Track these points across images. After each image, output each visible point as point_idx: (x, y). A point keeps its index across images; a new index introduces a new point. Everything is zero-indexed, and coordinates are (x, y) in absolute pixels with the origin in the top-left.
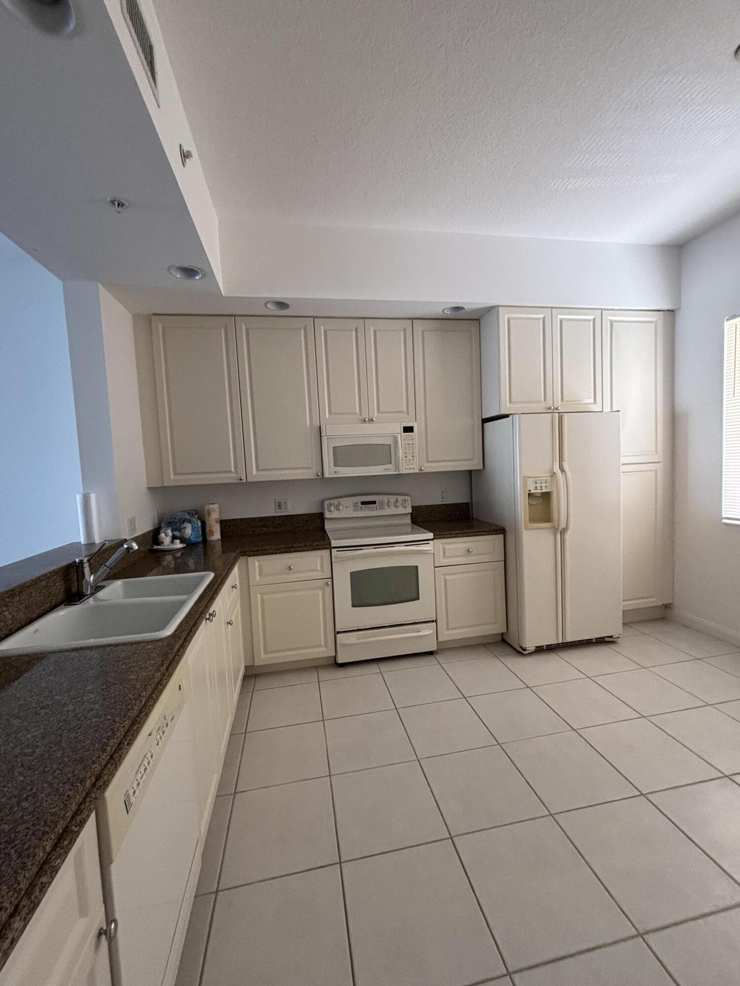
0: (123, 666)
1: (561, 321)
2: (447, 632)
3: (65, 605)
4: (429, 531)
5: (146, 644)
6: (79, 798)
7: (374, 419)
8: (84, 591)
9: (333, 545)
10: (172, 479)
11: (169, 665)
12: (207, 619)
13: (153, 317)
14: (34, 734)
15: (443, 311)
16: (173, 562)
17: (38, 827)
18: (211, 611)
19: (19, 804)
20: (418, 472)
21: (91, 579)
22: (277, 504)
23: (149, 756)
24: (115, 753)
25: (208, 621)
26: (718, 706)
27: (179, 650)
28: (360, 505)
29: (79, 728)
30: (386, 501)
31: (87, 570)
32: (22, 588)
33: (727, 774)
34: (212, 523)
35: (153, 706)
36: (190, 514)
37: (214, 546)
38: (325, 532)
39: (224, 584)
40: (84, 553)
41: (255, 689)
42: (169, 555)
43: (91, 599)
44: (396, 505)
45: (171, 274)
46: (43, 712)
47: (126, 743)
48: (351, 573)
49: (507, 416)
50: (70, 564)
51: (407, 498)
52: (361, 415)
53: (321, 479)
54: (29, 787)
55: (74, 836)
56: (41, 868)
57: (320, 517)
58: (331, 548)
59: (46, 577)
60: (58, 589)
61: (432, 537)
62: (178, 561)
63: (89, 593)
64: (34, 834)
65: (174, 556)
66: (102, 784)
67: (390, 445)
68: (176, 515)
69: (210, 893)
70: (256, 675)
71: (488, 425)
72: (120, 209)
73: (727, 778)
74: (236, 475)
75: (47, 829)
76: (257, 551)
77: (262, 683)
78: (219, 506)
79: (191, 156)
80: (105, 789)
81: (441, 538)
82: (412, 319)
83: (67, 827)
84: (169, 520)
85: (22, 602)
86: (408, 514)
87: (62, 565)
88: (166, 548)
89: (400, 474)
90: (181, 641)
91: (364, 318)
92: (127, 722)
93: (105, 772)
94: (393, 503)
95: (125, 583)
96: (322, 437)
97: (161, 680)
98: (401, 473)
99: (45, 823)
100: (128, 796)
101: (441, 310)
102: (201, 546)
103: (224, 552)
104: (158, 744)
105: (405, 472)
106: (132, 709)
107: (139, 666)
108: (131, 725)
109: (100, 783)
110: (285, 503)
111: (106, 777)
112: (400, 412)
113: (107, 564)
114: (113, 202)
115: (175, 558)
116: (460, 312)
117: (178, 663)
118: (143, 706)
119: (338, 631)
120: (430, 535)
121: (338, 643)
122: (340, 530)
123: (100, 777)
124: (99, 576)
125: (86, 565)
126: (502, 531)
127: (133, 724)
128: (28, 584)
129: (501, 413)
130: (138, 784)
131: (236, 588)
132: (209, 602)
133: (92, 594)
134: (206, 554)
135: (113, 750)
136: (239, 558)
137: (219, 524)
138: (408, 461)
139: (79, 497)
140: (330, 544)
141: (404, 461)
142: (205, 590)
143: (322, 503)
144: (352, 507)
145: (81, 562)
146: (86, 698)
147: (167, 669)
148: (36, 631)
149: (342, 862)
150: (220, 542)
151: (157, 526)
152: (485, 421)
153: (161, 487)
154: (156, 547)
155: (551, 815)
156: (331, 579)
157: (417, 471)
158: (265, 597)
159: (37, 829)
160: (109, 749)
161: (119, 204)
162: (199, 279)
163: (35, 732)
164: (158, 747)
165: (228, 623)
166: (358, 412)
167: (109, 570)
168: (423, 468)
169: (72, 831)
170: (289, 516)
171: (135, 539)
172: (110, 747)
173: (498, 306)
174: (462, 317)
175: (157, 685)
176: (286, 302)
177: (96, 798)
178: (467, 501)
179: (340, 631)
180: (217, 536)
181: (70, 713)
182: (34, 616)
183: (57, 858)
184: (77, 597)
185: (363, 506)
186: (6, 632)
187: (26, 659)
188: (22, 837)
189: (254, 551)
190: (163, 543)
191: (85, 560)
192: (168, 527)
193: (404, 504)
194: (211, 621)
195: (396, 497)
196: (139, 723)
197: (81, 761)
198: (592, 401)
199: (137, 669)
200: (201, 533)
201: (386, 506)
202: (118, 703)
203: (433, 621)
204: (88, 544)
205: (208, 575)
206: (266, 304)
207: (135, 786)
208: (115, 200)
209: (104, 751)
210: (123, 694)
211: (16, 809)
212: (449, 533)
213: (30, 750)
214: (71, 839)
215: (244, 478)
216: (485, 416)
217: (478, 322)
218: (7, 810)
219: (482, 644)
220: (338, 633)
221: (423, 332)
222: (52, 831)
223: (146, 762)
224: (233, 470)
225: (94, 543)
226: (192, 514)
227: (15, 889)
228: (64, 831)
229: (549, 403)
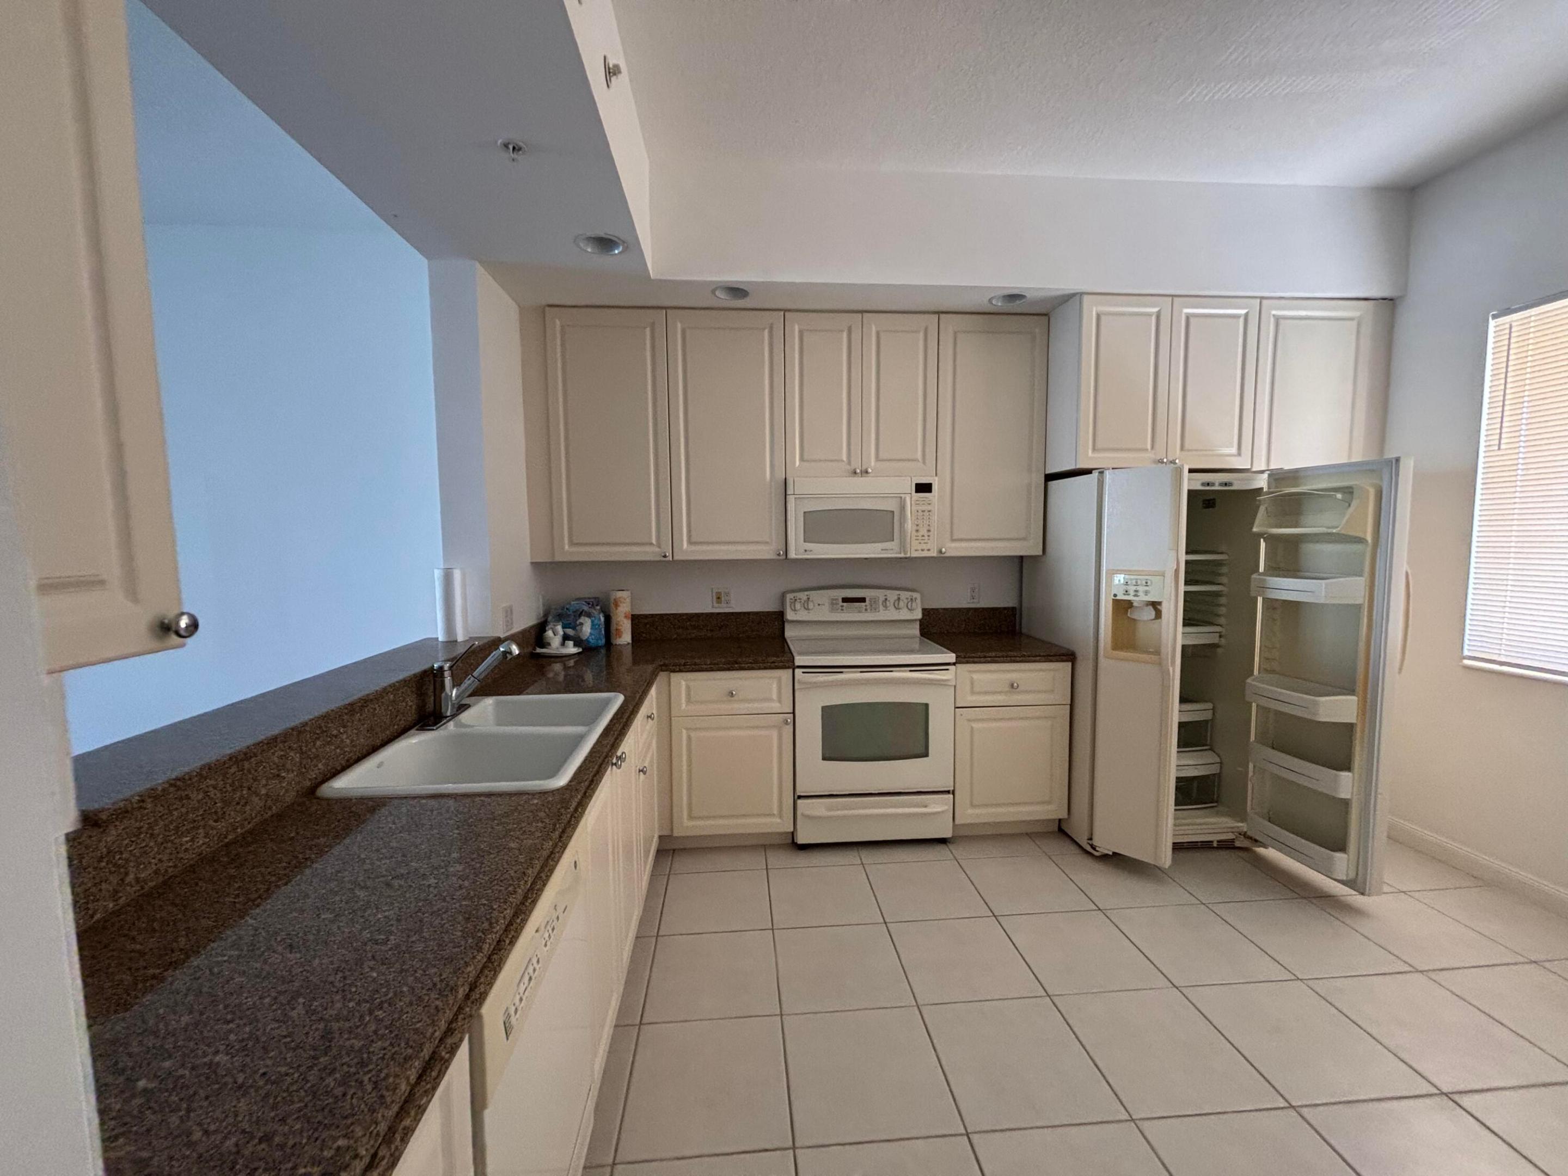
0: (500, 828)
1: (1188, 318)
2: (970, 811)
3: (417, 730)
4: (948, 649)
5: (530, 797)
6: (449, 1014)
7: (870, 470)
8: (443, 710)
9: (797, 663)
10: (567, 552)
11: (563, 832)
12: (613, 764)
13: (547, 309)
14: (387, 914)
15: (990, 301)
16: (563, 673)
17: (397, 1049)
18: (619, 754)
19: (371, 1012)
20: (935, 555)
21: (454, 695)
22: (714, 594)
23: (534, 961)
24: (492, 954)
25: (614, 767)
26: (1433, 975)
27: (576, 810)
28: (841, 604)
29: (445, 913)
30: (882, 599)
31: (448, 681)
32: (365, 702)
33: (1445, 1090)
34: (619, 619)
35: (541, 890)
36: (589, 604)
37: (621, 652)
38: (784, 640)
39: (637, 712)
40: (441, 655)
41: (672, 872)
42: (556, 663)
43: (451, 723)
44: (896, 605)
45: (578, 246)
46: (396, 883)
47: (507, 942)
48: (824, 708)
49: (1088, 472)
50: (425, 672)
51: (915, 595)
52: (849, 463)
53: (784, 561)
54: (384, 990)
55: (444, 1066)
56: (402, 1108)
57: (779, 617)
58: (794, 668)
59: (394, 688)
60: (410, 703)
61: (954, 661)
62: (571, 672)
63: (448, 714)
64: (393, 1058)
65: (565, 665)
66: (478, 996)
67: (893, 512)
68: (570, 604)
69: (603, 1166)
70: (674, 850)
71: (1054, 484)
72: (515, 156)
73: (1446, 1098)
74: (657, 549)
75: (410, 1051)
76: (685, 665)
77: (682, 864)
78: (632, 593)
79: (620, 72)
80: (481, 1004)
81: (967, 662)
82: (939, 313)
83: (434, 1052)
84: (560, 611)
85: (363, 722)
86: (916, 620)
87: (413, 672)
88: (552, 652)
89: (906, 558)
90: (579, 797)
91: (862, 312)
92: (508, 911)
93: (482, 980)
94: (892, 601)
95: (497, 704)
96: (788, 497)
97: (552, 853)
98: (908, 555)
99: (407, 1044)
100: (509, 1016)
101: (986, 300)
102: (603, 651)
103: (635, 662)
104: (546, 945)
105: (915, 554)
106: (515, 892)
107: (521, 828)
108: (514, 916)
109: (475, 995)
110: (727, 594)
111: (482, 988)
112: (913, 460)
113: (475, 674)
114: (506, 146)
115: (566, 668)
116: (1018, 302)
117: (574, 829)
118: (529, 890)
119: (799, 794)
120: (951, 657)
121: (799, 813)
122: (809, 639)
123: (476, 987)
124: (464, 691)
125: (447, 674)
126: (1070, 656)
127: (516, 915)
128: (371, 697)
129: (1078, 467)
130: (521, 1000)
131: (653, 719)
132: (616, 739)
133: (454, 716)
134: (609, 665)
135: (491, 949)
136: (656, 676)
137: (630, 622)
138: (920, 538)
139: (438, 574)
140: (793, 661)
141: (914, 538)
142: (611, 721)
143: (783, 596)
144: (827, 604)
145: (441, 668)
146: (452, 869)
147: (561, 837)
148: (379, 766)
149: (798, 1148)
150: (630, 646)
151: (543, 620)
152: (1050, 477)
153: (551, 563)
154: (539, 650)
155: (1133, 1120)
156: (792, 715)
157: (934, 553)
158: (693, 734)
159: (396, 1052)
160: (486, 947)
161: (514, 148)
162: (620, 253)
163: (389, 910)
164: (546, 949)
165: (640, 771)
166: (845, 458)
167: (477, 683)
168: (944, 550)
169: (442, 1058)
170: (732, 613)
171: (512, 638)
172: (488, 946)
173: (1082, 294)
174: (1019, 311)
175: (547, 860)
176: (745, 289)
177: (471, 1016)
178: (1011, 605)
179: (802, 794)
180: (626, 638)
181: (431, 889)
182: (378, 742)
183: (421, 1097)
184: (432, 718)
185: (845, 604)
186: (343, 763)
187: (371, 803)
188: (377, 1060)
189: (680, 665)
190: (549, 644)
191: (447, 666)
192: (558, 621)
193: (910, 604)
194: (619, 767)
195: (898, 592)
196: (524, 913)
197: (450, 960)
198: (1234, 450)
199: (518, 833)
200: (603, 632)
201: (881, 607)
202: (496, 882)
203: (948, 792)
204: (447, 642)
205: (615, 697)
206: (713, 292)
207: (517, 1001)
208: (509, 143)
209: (480, 950)
210: (501, 868)
211: (368, 1018)
212: (982, 654)
213: (382, 937)
214: (440, 1071)
215: (669, 554)
216: (1051, 470)
217: (1046, 318)
218: (357, 1020)
219: (1027, 834)
220: (800, 797)
221: (955, 333)
222: (417, 1057)
223: (530, 970)
224: (654, 541)
225: (456, 641)
226: (593, 605)
227: (371, 1133)
228: (431, 1059)
229: (1161, 454)
